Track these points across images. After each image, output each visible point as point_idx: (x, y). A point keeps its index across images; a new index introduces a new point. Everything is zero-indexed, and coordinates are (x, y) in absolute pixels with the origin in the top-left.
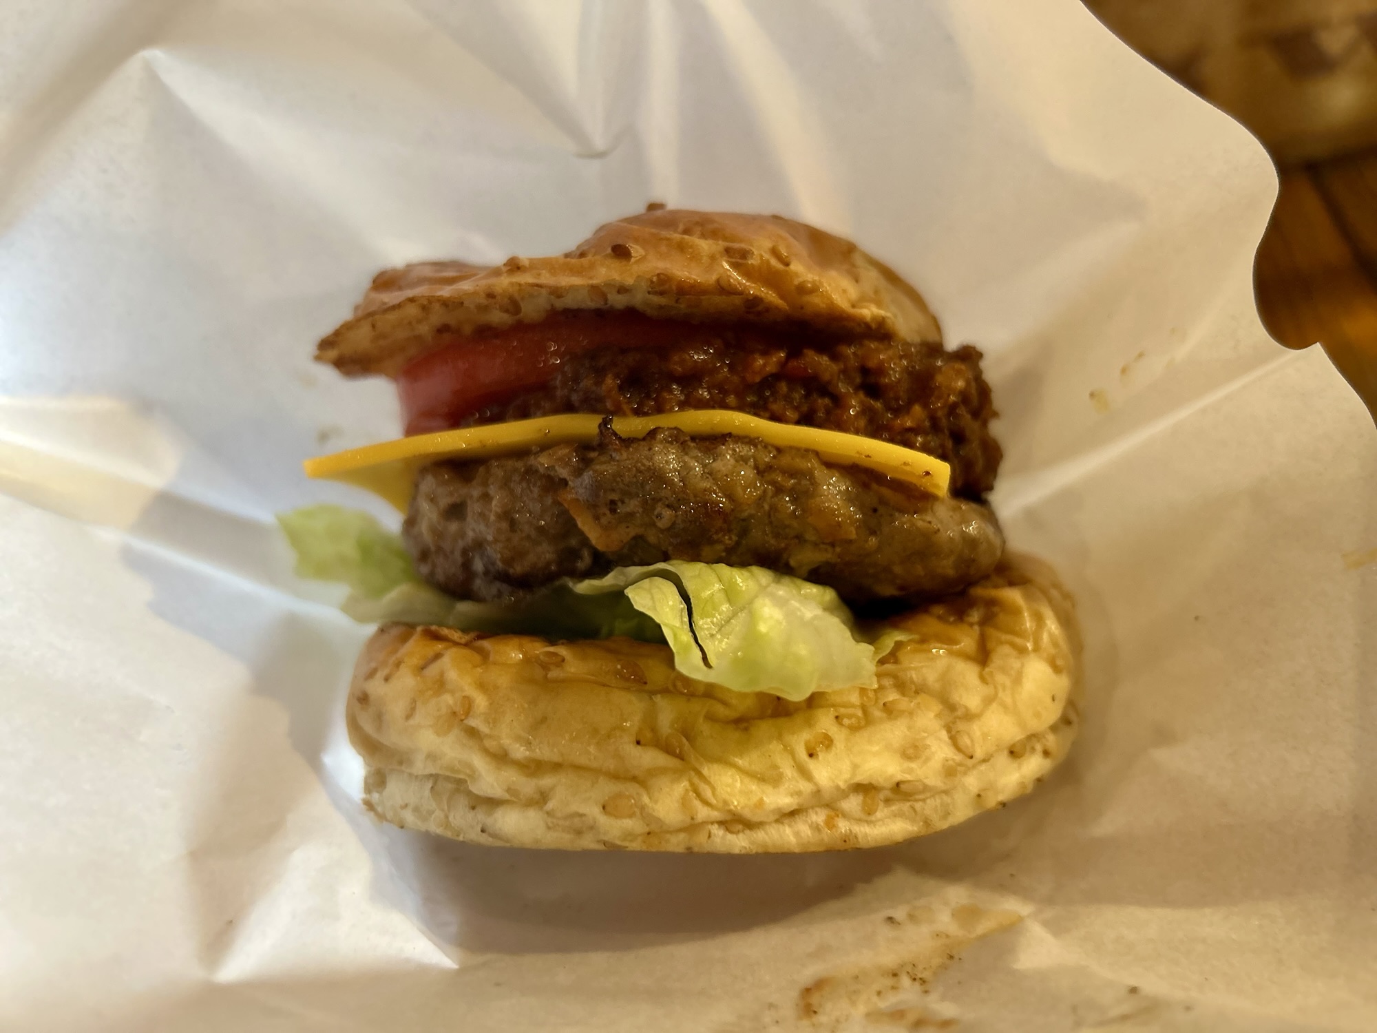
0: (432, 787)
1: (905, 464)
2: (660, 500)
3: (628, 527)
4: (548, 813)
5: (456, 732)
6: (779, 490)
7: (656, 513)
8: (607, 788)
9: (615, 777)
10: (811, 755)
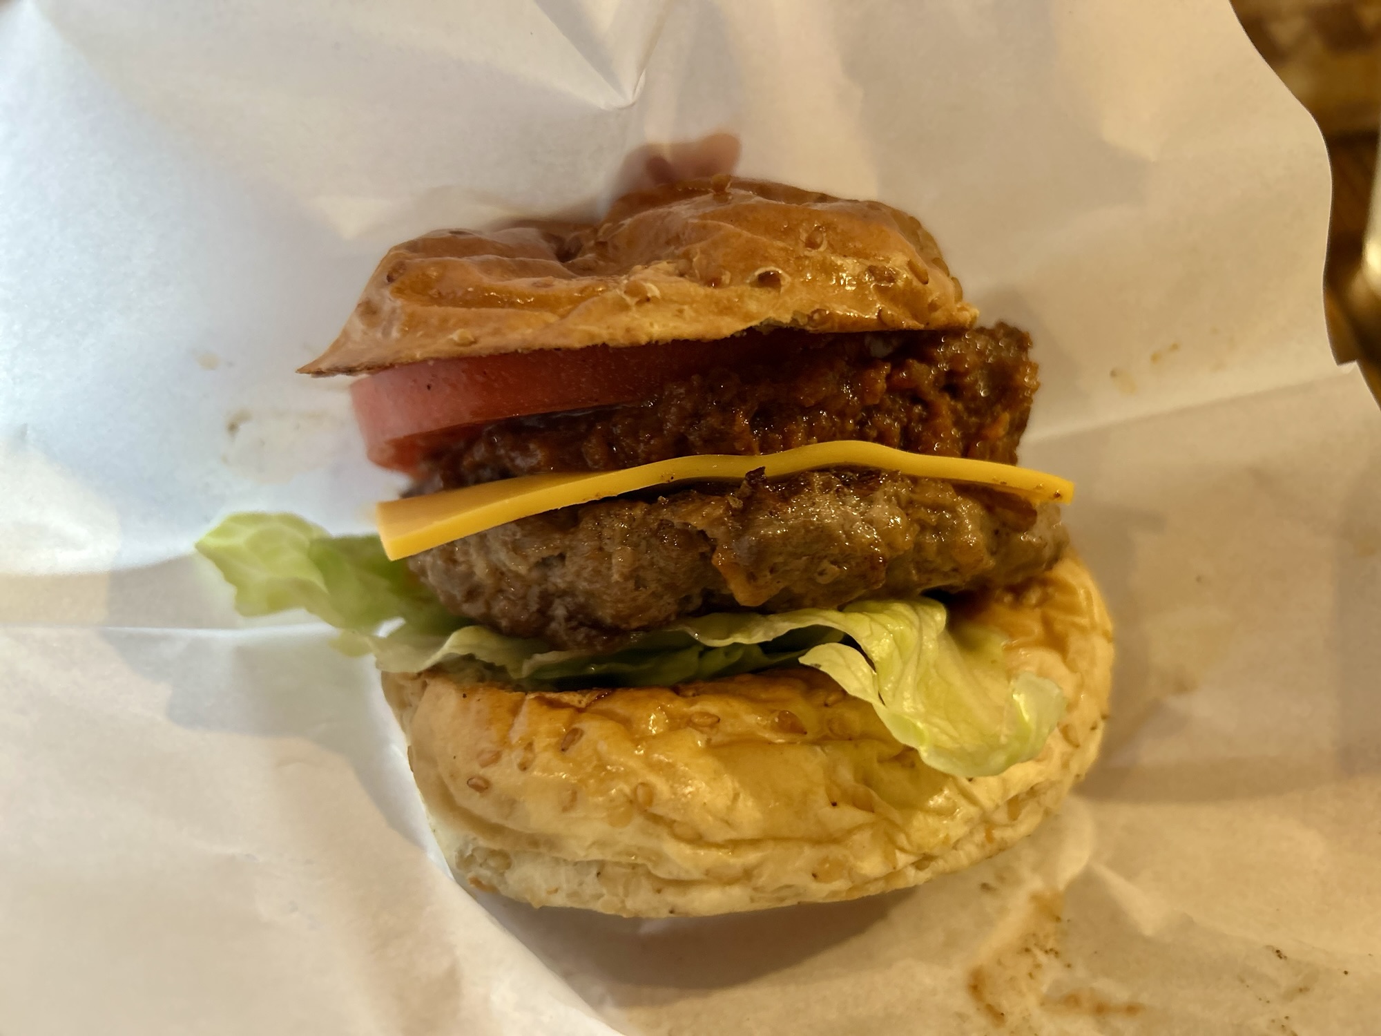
0: (598, 874)
1: (1038, 487)
2: (826, 557)
3: (778, 582)
4: (755, 889)
5: (638, 820)
6: (924, 527)
7: (819, 569)
8: (809, 855)
9: (817, 842)
10: (970, 780)
